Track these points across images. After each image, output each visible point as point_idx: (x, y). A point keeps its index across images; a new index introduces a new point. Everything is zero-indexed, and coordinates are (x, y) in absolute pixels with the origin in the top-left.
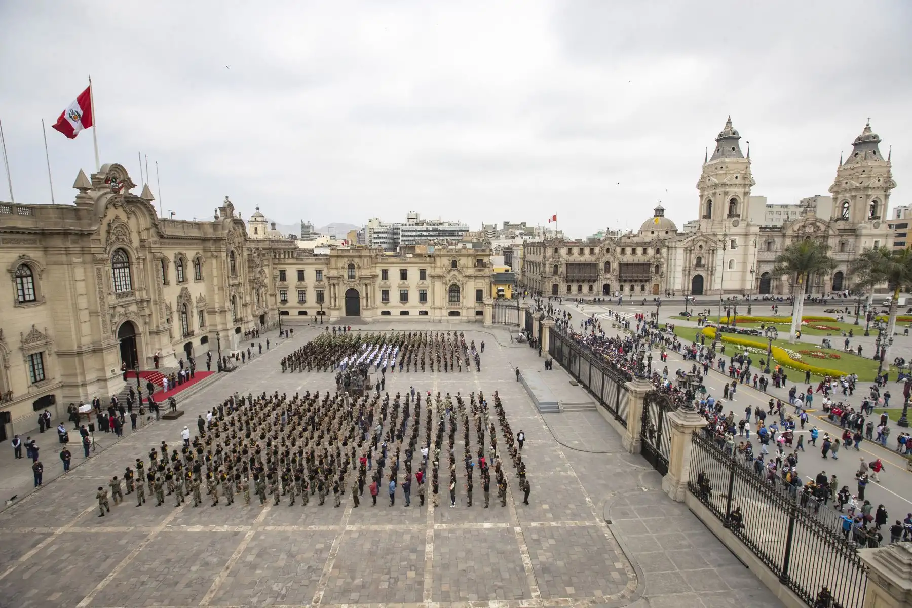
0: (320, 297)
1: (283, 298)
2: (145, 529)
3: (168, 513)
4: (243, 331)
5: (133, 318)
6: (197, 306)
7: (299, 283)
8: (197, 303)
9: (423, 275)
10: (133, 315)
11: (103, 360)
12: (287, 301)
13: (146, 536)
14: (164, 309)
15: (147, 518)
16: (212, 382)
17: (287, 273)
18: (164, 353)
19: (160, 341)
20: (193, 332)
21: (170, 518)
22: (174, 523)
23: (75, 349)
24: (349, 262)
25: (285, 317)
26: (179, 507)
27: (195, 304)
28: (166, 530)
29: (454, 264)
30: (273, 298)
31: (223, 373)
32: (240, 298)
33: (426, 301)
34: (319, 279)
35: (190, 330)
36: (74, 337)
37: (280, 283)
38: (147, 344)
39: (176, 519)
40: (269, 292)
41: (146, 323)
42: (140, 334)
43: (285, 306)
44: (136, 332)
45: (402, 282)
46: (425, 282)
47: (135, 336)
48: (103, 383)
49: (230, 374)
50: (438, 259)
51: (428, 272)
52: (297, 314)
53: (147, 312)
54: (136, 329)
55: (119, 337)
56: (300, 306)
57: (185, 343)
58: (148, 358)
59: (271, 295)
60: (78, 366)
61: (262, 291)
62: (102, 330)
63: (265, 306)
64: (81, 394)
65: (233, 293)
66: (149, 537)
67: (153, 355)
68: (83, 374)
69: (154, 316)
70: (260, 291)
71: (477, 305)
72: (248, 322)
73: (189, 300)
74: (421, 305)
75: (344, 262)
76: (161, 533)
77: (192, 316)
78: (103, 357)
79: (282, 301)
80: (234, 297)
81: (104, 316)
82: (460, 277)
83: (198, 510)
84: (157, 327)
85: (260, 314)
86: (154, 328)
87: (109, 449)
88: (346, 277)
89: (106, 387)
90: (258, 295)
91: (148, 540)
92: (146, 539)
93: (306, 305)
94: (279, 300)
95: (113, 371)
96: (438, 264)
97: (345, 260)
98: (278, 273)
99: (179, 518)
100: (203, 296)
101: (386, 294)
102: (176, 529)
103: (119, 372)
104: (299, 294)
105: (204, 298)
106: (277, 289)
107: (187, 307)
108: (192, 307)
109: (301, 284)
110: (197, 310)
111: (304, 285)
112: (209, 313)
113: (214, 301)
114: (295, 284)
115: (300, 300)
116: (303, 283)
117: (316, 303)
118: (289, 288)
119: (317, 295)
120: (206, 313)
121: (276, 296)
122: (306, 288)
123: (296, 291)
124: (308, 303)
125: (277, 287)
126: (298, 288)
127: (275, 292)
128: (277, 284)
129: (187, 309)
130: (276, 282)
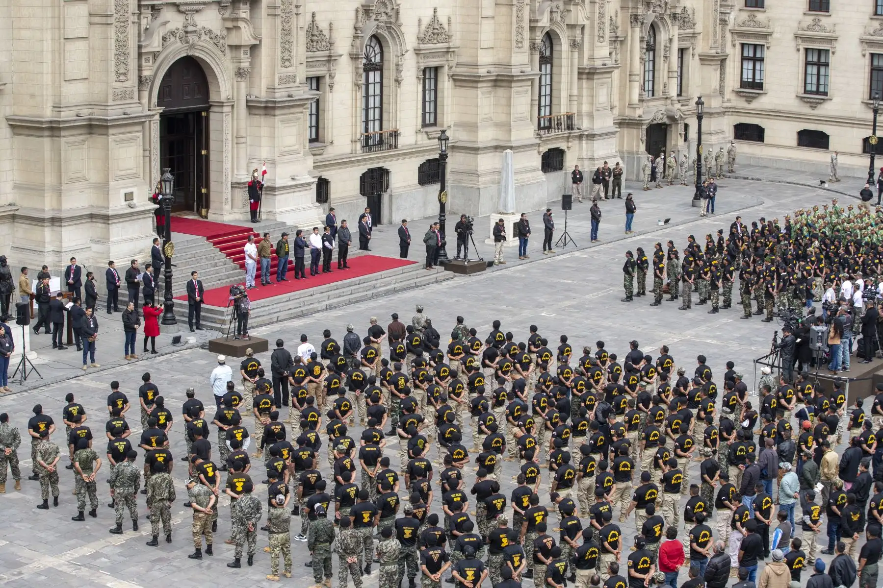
1: (748, 76)
2: (26, 553)
3: (88, 538)
4: (570, 162)
5: (205, 51)
6: (418, 52)
7: (809, 20)
8: (421, 40)
10: (205, 42)
11: (106, 159)
12: (760, 86)
13: (21, 565)
14: (300, 40)
15: (43, 535)
16: (395, 291)
18: (279, 176)
19: (273, 137)
20: (395, 134)
21: (87, 550)
22: (88, 562)
23: (48, 114)
25: (746, 149)
26: (116, 536)
27: (410, 41)
28: (65, 569)
31: (438, 271)
32: (575, 45)
35: (388, 127)
36: (47, 79)
37: (744, 16)
38: (238, 139)
39: (96, 556)
40: (702, 46)
41: (240, 73)
42: (221, 104)
43: (755, 105)
44: (213, 97)
47: (207, 110)
48: (99, 226)
49: (461, 280)
52: (793, 140)
53: (245, 36)
54: (212, 89)
55: (159, 104)
56: (806, 110)
57: (364, 169)
58: (235, 185)
59: (705, 59)
60: (49, 167)
61: (670, 34)
62: (112, 68)
63: (673, 91)
64: (49, 248)
65: (544, 22)
66: (24, 570)
67: (249, 179)
68: (58, 192)
69: (264, 51)
70: (663, 37)
72: (591, 136)
73: (393, 25)
76: (49, 571)
77: (398, 81)
78: (106, 148)
79: (743, 84)
80: (550, 37)
81: (122, 30)
83: (155, 553)
84: (271, 89)
85: (648, 118)
86: (261, 93)
87: (55, 386)
89: (104, 240)
90: (651, 48)
91: (20, 573)
92: (16, 571)
93: (828, 109)
94: (732, 81)
95: (129, 197)
99: (106, 556)
100: (443, 20)
102: (84, 572)
103: (143, 202)
104: (807, 63)
105: (446, 26)
106: (728, 36)
107: (385, 49)
108: (401, 50)
109: (816, 23)
110: (418, 63)
111: (828, 29)
112: (458, 81)
113: (477, 40)
114: (796, 25)
115: (808, 88)
116: (825, 21)
117: (863, 106)
118: (774, 35)
119: (875, 73)
120: (446, 78)
121: (723, 61)
122: (830, 40)
123: (798, 50)
124: (835, 100)
125: (730, 27)
126: (804, 39)
127: (723, 46)
128: (731, 18)
129: (385, 54)
130: (728, 11)
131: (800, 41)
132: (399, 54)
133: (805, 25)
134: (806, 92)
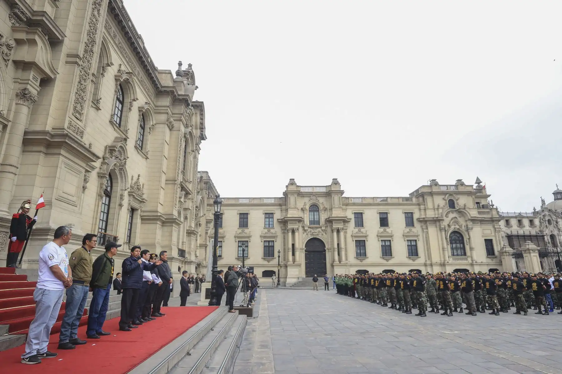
0: (269, 251)
6: (129, 193)
7: (240, 231)
8: (132, 188)
9: (409, 220)
17: (224, 217)
24: (312, 202)
29: (452, 204)
30: (203, 250)
33: (417, 254)
34: (269, 226)
43: (219, 263)
45: (382, 230)
46: (413, 230)
50: (429, 200)
51: (416, 216)
56: (239, 263)
71: (489, 261)
73: (124, 168)
74: (411, 262)
75: (306, 202)
77: (121, 206)
82: (462, 221)
88: (307, 222)
93: (248, 262)
96: (430, 204)
97: (306, 200)
98: (212, 217)
100: (141, 184)
101: (361, 245)
104: (239, 246)
105: (141, 186)
106: (208, 238)
107: (114, 184)
108: (125, 186)
109: (243, 231)
110: (129, 201)
111: (247, 233)
112: (144, 220)
113: (158, 198)
114: (235, 233)
115: (239, 256)
116: (246, 231)
117: (262, 260)
118: (226, 237)
119: (265, 248)
120: (139, 217)
121: (206, 247)
122: (249, 237)
123: (236, 242)
124: (251, 258)
125: (208, 235)
126: (238, 237)
127: (206, 242)
128: (209, 232)
129: (114, 188)
130: (208, 229)
131: (236, 238)
132: (124, 189)
133: (238, 232)
134: (238, 257)
